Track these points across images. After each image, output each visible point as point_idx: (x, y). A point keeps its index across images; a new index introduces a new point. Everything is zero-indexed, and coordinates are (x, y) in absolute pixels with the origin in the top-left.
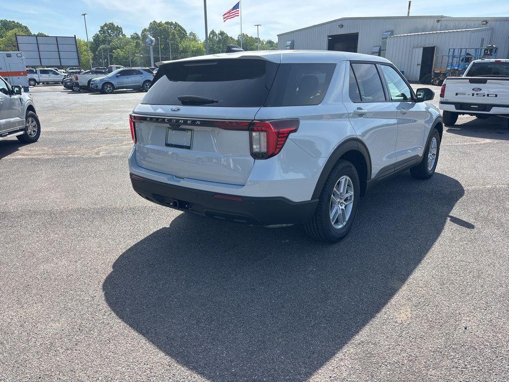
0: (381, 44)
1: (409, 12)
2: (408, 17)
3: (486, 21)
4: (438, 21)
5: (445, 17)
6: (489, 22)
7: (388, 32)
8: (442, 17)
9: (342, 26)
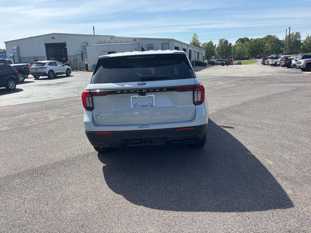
0: (82, 50)
1: (94, 33)
2: (94, 35)
3: (135, 39)
4: (112, 38)
5: (115, 36)
6: (137, 40)
7: (85, 43)
8: (113, 36)
9: (54, 38)
